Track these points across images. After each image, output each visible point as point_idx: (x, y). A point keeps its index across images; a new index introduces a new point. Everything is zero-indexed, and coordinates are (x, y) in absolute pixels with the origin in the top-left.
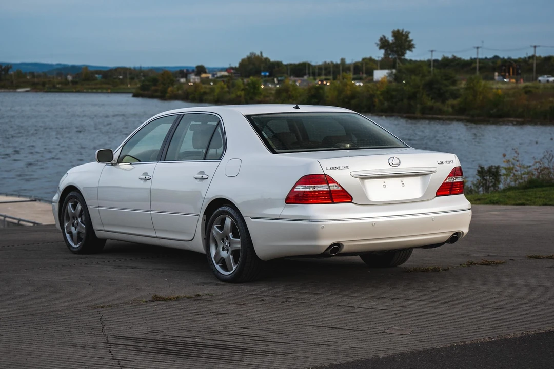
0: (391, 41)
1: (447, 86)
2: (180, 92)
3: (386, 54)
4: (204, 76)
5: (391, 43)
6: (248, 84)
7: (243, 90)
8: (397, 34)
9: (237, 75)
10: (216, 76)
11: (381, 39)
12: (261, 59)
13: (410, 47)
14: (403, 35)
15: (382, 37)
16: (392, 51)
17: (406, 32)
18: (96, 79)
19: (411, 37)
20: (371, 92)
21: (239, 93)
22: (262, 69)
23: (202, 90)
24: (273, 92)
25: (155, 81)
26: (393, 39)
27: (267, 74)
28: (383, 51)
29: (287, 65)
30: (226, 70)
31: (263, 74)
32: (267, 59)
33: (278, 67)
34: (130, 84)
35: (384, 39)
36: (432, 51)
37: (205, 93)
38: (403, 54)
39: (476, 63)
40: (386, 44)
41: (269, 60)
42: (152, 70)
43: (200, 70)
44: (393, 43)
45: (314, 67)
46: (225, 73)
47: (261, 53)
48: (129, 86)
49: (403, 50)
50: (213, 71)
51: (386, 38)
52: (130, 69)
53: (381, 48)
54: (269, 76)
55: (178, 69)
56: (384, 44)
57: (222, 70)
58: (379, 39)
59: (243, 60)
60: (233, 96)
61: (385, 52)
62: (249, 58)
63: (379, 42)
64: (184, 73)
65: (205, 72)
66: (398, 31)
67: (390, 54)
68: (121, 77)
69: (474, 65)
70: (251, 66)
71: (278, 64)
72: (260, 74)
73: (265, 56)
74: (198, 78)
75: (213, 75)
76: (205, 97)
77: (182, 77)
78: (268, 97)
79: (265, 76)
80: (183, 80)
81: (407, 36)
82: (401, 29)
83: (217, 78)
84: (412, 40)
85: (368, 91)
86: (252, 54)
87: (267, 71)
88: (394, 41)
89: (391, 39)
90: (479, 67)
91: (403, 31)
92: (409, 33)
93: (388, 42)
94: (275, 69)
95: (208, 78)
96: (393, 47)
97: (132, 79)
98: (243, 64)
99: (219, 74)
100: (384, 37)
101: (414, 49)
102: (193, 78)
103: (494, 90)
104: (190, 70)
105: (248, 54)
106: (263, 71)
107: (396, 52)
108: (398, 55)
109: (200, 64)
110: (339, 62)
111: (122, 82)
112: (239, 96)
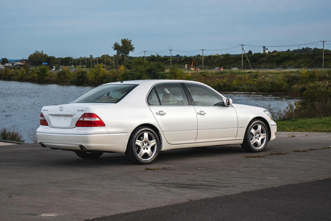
0: (120, 46)
1: (158, 71)
3: (118, 53)
4: (7, 65)
5: (121, 47)
6: (40, 70)
7: (37, 73)
8: (124, 42)
9: (30, 64)
10: (14, 65)
11: (115, 44)
12: (42, 55)
13: (132, 49)
14: (128, 42)
15: (116, 43)
16: (122, 51)
17: (129, 41)
19: (132, 43)
20: (115, 75)
21: (34, 75)
22: (43, 61)
23: (10, 73)
24: (55, 74)
26: (122, 44)
27: (46, 64)
28: (116, 51)
29: (58, 59)
30: (21, 61)
31: (43, 64)
32: (46, 55)
33: (53, 60)
35: (116, 44)
36: (145, 52)
37: (12, 75)
38: (128, 53)
39: (170, 59)
40: (118, 47)
41: (47, 56)
43: (5, 61)
44: (122, 47)
45: (75, 60)
46: (20, 63)
47: (42, 51)
49: (128, 51)
50: (12, 62)
51: (118, 44)
53: (115, 49)
54: (47, 65)
56: (116, 47)
57: (17, 61)
58: (114, 44)
59: (31, 55)
60: (30, 77)
61: (117, 52)
62: (35, 54)
63: (114, 46)
65: (8, 63)
66: (125, 40)
67: (120, 53)
69: (169, 60)
70: (36, 59)
71: (53, 58)
72: (42, 64)
73: (44, 53)
74: (4, 66)
75: (13, 64)
76: (12, 77)
78: (53, 77)
79: (45, 65)
81: (130, 43)
82: (126, 39)
83: (15, 66)
84: (133, 45)
85: (113, 74)
86: (37, 52)
87: (46, 62)
88: (123, 45)
89: (120, 44)
90: (172, 61)
91: (127, 40)
92: (131, 41)
93: (119, 46)
94: (51, 61)
95: (9, 66)
96: (122, 49)
98: (31, 57)
99: (16, 64)
100: (117, 43)
101: (134, 50)
103: (186, 74)
105: (35, 52)
106: (44, 62)
107: (124, 52)
108: (125, 54)
110: (89, 57)
112: (35, 77)
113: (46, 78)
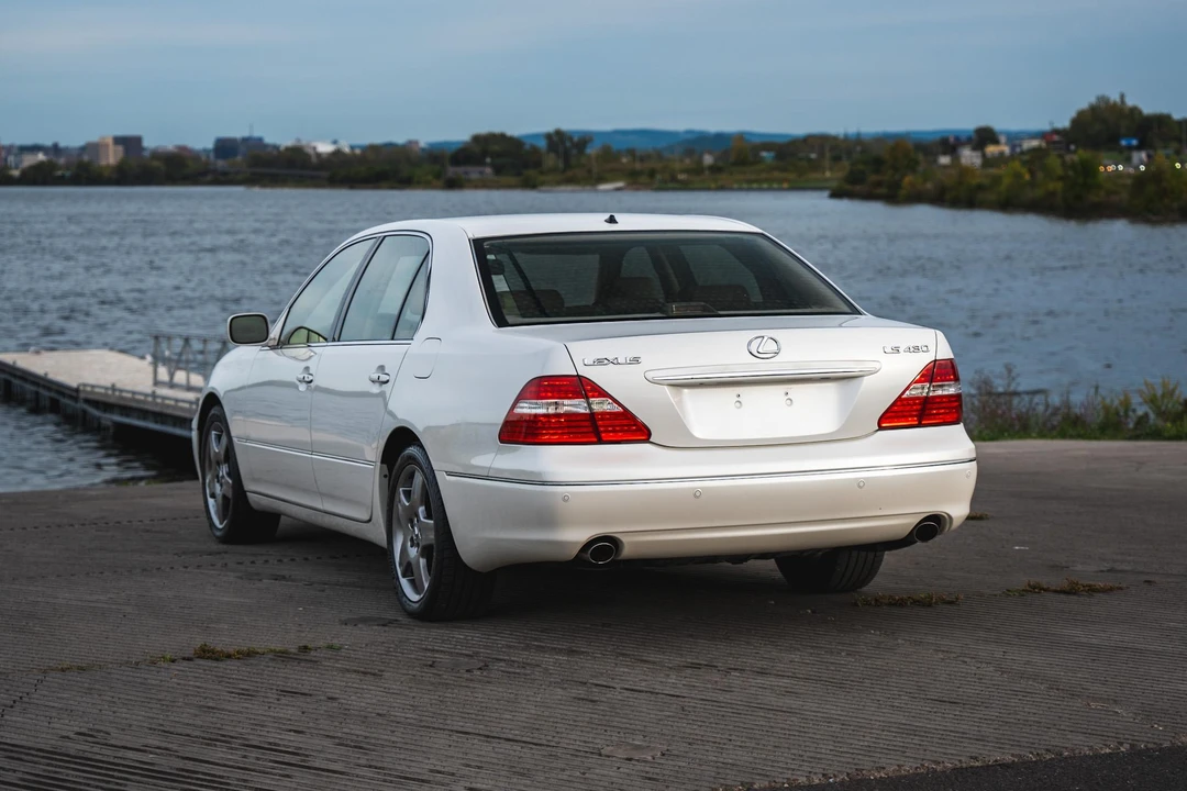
2: (929, 186)
4: (991, 149)
6: (1073, 166)
7: (1061, 178)
10: (1019, 149)
12: (1122, 110)
18: (760, 160)
21: (1052, 186)
22: (1123, 131)
23: (974, 182)
24: (1129, 182)
25: (878, 163)
27: (1135, 142)
29: (1180, 122)
30: (1043, 135)
31: (1124, 143)
32: (1135, 111)
33: (1161, 127)
34: (831, 169)
37: (980, 187)
41: (1140, 112)
42: (881, 139)
43: (985, 137)
46: (1039, 144)
47: (1122, 96)
48: (828, 174)
50: (1014, 139)
52: (835, 138)
54: (1136, 148)
55: (938, 137)
57: (1031, 135)
59: (1081, 114)
60: (1039, 193)
62: (1093, 109)
64: (950, 144)
65: (996, 141)
68: (813, 156)
70: (1098, 126)
71: (1162, 120)
72: (1117, 143)
73: (1130, 102)
74: (979, 154)
75: (1013, 148)
76: (980, 196)
77: (945, 153)
79: (1129, 147)
80: (944, 160)
83: (1022, 154)
86: (1103, 99)
87: (1134, 137)
94: (1152, 131)
95: (1002, 153)
97: (837, 159)
98: (1080, 121)
99: (1027, 145)
102: (969, 157)
104: (963, 138)
105: (1093, 100)
106: (1126, 136)
109: (982, 123)
111: (815, 166)
112: (1052, 194)
113: (1093, 198)
